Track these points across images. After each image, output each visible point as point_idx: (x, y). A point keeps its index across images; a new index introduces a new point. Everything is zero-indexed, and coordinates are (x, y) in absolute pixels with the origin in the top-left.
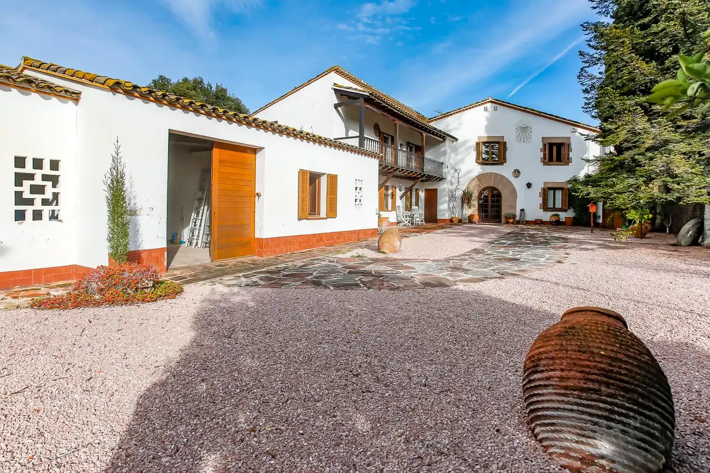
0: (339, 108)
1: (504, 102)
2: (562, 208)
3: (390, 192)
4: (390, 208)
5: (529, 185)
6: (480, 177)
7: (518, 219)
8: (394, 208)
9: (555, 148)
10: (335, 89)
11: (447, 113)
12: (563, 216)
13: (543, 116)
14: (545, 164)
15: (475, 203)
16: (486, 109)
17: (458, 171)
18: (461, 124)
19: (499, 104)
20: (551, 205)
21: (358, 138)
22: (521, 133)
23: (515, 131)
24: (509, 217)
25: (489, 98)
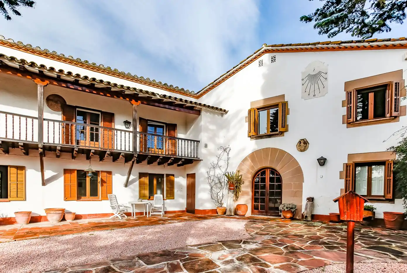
2: (384, 196)
5: (322, 162)
6: (254, 156)
13: (346, 48)
14: (350, 124)
15: (246, 188)
16: (261, 64)
17: (228, 150)
19: (278, 51)
22: (310, 84)
23: (301, 82)
24: (284, 210)
25: (263, 46)
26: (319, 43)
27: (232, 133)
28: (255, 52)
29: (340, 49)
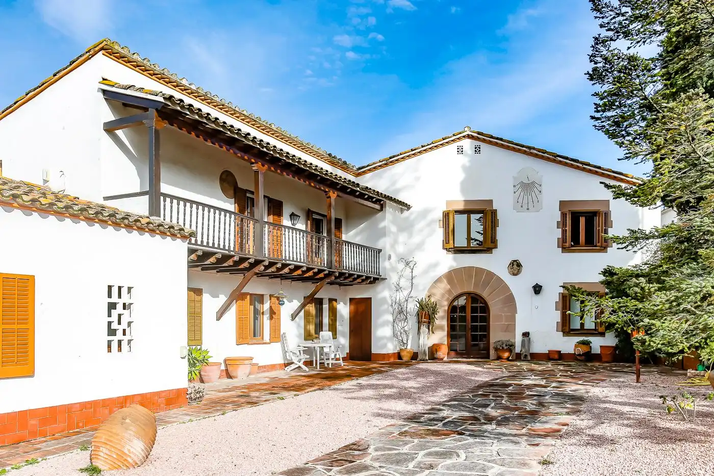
0: (120, 133)
1: (492, 137)
2: (595, 330)
3: (266, 306)
4: (267, 337)
5: (537, 289)
6: (452, 276)
7: (518, 349)
8: (276, 336)
9: (582, 221)
10: (104, 92)
11: (390, 158)
12: (597, 344)
13: (560, 163)
14: (565, 249)
15: (441, 320)
16: (460, 150)
17: (411, 265)
18: (418, 179)
19: (484, 141)
20: (576, 325)
21: (147, 197)
22: (522, 193)
23: (512, 189)
24: (503, 348)
25: (466, 129)
26: (534, 149)
27: (416, 239)
28: (455, 133)
29: (554, 161)
